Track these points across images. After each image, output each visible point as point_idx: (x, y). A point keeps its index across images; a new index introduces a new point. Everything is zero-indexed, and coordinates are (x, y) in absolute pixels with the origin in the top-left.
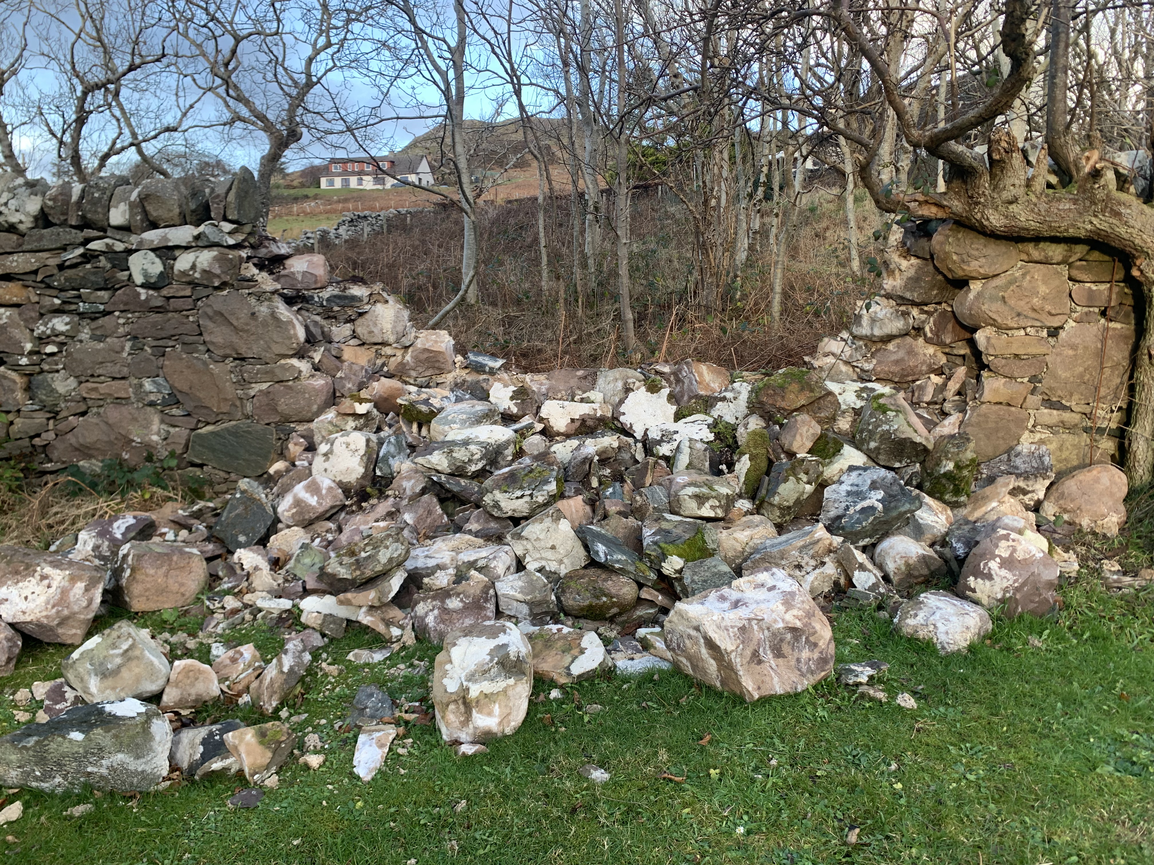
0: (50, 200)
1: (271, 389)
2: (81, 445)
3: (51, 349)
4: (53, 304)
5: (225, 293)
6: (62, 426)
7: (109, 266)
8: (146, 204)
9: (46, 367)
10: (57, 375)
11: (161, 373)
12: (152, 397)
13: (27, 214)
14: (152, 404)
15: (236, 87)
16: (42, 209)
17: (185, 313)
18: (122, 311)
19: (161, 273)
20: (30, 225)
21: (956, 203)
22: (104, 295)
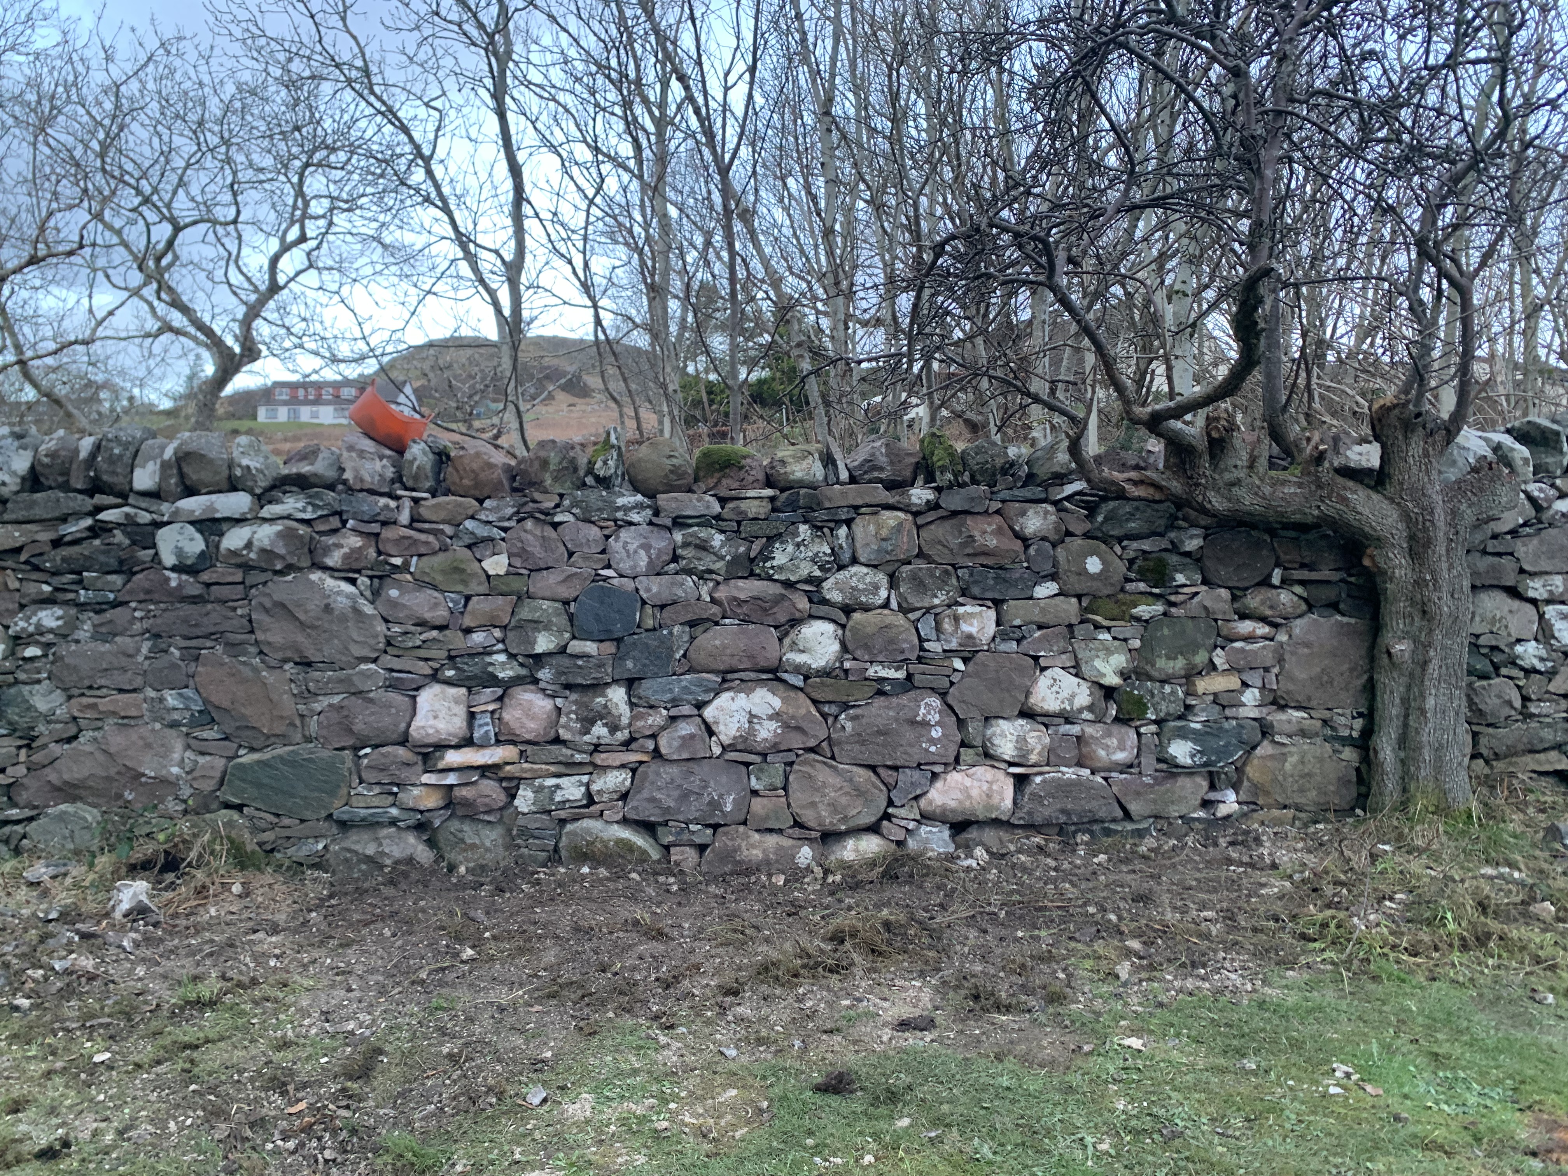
0: (46, 456)
1: (343, 704)
2: (66, 783)
3: (32, 651)
4: (43, 592)
5: (290, 578)
6: (37, 758)
7: (127, 542)
8: (183, 465)
9: (22, 676)
10: (37, 687)
11: (191, 683)
12: (176, 716)
13: (14, 473)
14: (174, 725)
15: (171, 290)
16: (33, 468)
17: (231, 604)
18: (140, 602)
19: (203, 552)
20: (15, 488)
21: (1175, 483)
22: (117, 580)
